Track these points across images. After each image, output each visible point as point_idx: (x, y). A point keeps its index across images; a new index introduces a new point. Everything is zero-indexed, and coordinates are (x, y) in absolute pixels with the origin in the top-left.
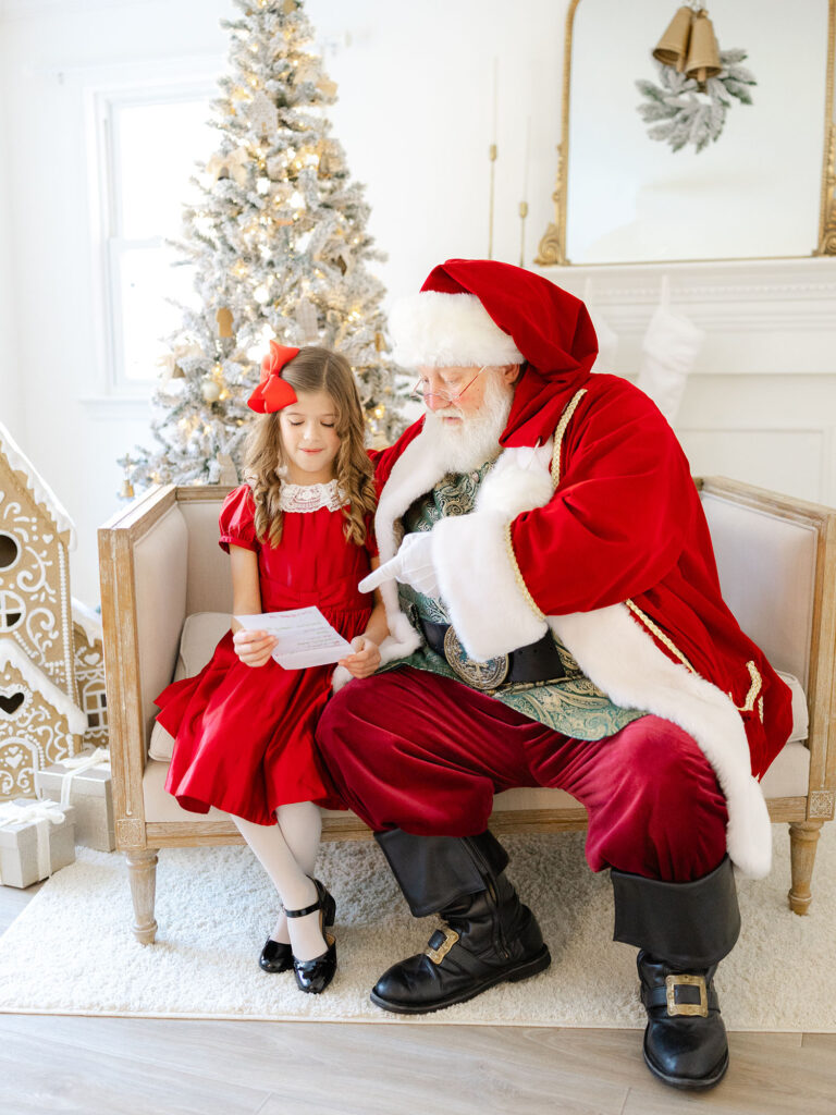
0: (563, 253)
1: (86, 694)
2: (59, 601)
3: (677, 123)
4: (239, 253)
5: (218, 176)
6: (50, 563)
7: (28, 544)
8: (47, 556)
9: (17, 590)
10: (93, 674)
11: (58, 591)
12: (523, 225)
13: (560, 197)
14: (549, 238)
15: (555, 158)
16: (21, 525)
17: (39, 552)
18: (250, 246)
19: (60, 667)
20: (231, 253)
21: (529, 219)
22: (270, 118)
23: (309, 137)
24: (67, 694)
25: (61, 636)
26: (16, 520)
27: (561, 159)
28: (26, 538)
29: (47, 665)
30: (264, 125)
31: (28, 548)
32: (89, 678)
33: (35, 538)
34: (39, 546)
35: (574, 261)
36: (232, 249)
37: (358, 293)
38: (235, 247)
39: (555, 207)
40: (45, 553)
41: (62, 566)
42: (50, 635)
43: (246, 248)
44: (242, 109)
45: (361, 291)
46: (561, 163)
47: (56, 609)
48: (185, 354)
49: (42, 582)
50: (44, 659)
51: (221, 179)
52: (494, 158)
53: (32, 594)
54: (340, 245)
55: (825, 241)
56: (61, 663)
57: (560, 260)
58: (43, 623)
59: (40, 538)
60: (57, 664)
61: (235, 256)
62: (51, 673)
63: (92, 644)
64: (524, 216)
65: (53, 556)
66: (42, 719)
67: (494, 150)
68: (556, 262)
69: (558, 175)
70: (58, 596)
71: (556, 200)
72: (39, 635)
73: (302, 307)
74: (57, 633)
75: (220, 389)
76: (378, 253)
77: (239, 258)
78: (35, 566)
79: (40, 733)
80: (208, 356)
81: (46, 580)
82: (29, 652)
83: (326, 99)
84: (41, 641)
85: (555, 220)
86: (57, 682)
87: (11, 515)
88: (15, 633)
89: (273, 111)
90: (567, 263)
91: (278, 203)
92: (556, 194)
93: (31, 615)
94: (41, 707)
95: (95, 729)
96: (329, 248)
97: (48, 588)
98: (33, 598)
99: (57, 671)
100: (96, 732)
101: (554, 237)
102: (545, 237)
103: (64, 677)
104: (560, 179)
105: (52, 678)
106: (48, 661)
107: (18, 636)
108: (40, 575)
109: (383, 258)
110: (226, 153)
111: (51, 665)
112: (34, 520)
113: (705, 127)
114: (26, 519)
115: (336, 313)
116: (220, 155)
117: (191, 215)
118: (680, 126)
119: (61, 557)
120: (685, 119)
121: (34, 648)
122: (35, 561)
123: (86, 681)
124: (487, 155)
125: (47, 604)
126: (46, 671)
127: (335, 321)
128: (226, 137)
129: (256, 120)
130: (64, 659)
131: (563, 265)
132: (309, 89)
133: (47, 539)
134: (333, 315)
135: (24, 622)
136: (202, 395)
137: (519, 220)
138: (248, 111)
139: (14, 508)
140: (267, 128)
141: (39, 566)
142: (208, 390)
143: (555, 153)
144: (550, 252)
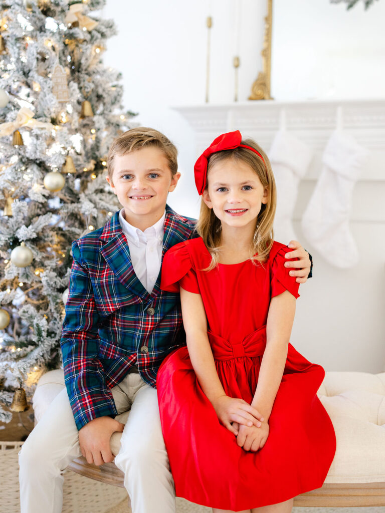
0: (269, 92)
12: (236, 72)
13: (266, 53)
15: (263, 26)
27: (267, 27)
39: (263, 60)
46: (267, 29)
52: (210, 26)
57: (267, 97)
64: (236, 67)
67: (210, 21)
68: (262, 98)
69: (265, 38)
71: (264, 55)
85: (263, 70)
90: (273, 99)
92: (264, 51)
101: (261, 82)
102: (256, 81)
104: (267, 41)
124: (204, 24)
131: (269, 100)
137: (233, 70)
143: (263, 22)
144: (259, 92)
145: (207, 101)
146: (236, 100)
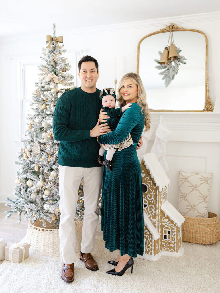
1: (164, 229)
2: (156, 204)
3: (166, 71)
6: (155, 194)
7: (150, 188)
8: (154, 192)
9: (147, 199)
10: (166, 225)
11: (156, 201)
16: (149, 183)
17: (152, 190)
19: (155, 221)
24: (156, 229)
25: (156, 213)
26: (148, 181)
28: (150, 186)
29: (152, 220)
31: (150, 189)
32: (165, 225)
33: (152, 187)
34: (152, 189)
40: (154, 191)
41: (157, 195)
42: (153, 212)
47: (155, 205)
49: (153, 198)
50: (151, 218)
52: (116, 83)
53: (150, 200)
55: (206, 107)
56: (156, 220)
58: (152, 209)
59: (153, 187)
60: (154, 220)
62: (153, 222)
63: (166, 217)
65: (155, 192)
66: (147, 234)
67: (116, 81)
70: (156, 202)
72: (151, 211)
74: (155, 212)
78: (151, 194)
79: (146, 237)
81: (154, 198)
82: (148, 215)
84: (151, 213)
86: (154, 225)
87: (146, 180)
88: (146, 210)
93: (150, 206)
94: (147, 230)
95: (165, 239)
97: (154, 200)
98: (150, 202)
99: (154, 222)
100: (165, 240)
103: (156, 224)
105: (153, 223)
106: (152, 218)
107: (146, 211)
108: (152, 196)
111: (153, 220)
112: (152, 182)
113: (173, 72)
114: (150, 182)
118: (167, 71)
119: (157, 193)
120: (168, 69)
121: (149, 214)
122: (151, 193)
123: (164, 226)
125: (153, 204)
126: (152, 221)
130: (156, 219)
133: (154, 187)
135: (148, 207)
139: (147, 178)
141: (152, 194)
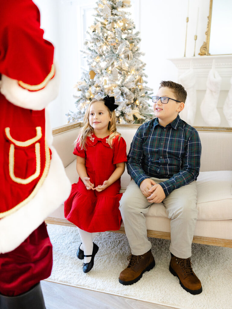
0: (208, 51)
4: (98, 54)
5: (93, 31)
12: (195, 42)
13: (208, 33)
14: (203, 47)
15: (207, 20)
18: (101, 52)
20: (96, 54)
21: (197, 41)
22: (109, 13)
23: (119, 18)
27: (208, 21)
30: (107, 15)
35: (211, 54)
36: (97, 53)
37: (133, 66)
38: (97, 52)
39: (206, 36)
43: (100, 53)
44: (100, 10)
45: (133, 65)
46: (208, 22)
48: (81, 84)
51: (93, 32)
52: (187, 21)
54: (128, 51)
57: (206, 54)
61: (97, 55)
64: (196, 40)
67: (188, 19)
68: (205, 54)
69: (207, 26)
71: (206, 34)
73: (114, 70)
75: (91, 95)
76: (142, 53)
77: (98, 55)
80: (87, 85)
83: (127, 6)
85: (205, 41)
89: (109, 10)
90: (209, 54)
91: (109, 39)
92: (206, 32)
96: (124, 52)
101: (205, 46)
102: (202, 46)
104: (208, 27)
109: (143, 55)
110: (95, 24)
115: (125, 72)
116: (93, 25)
117: (86, 43)
124: (185, 20)
127: (124, 74)
128: (95, 19)
129: (105, 13)
131: (207, 55)
132: (120, 3)
134: (124, 72)
136: (85, 96)
137: (194, 41)
138: (102, 11)
140: (108, 16)
142: (87, 94)
143: (207, 19)
144: (203, 51)
145: (185, 56)
146: (194, 56)
